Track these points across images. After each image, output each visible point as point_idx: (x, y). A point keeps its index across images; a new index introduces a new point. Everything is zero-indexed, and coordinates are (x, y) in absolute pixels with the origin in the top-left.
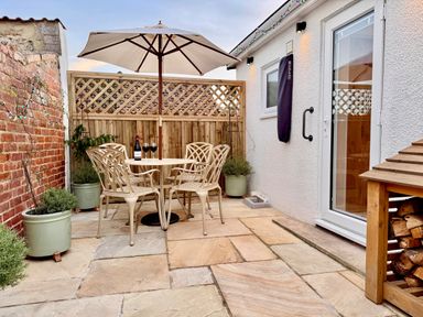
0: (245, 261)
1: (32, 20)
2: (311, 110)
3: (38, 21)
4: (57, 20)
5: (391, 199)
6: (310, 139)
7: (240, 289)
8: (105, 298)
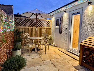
0: (56, 58)
1: (6, 5)
2: (67, 29)
3: (8, 5)
4: (12, 5)
5: (84, 48)
6: (66, 34)
7: (57, 64)
8: (33, 67)
